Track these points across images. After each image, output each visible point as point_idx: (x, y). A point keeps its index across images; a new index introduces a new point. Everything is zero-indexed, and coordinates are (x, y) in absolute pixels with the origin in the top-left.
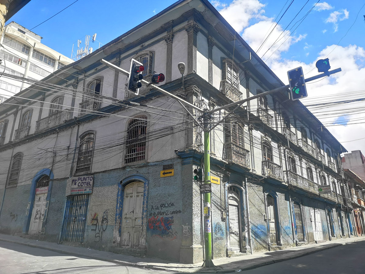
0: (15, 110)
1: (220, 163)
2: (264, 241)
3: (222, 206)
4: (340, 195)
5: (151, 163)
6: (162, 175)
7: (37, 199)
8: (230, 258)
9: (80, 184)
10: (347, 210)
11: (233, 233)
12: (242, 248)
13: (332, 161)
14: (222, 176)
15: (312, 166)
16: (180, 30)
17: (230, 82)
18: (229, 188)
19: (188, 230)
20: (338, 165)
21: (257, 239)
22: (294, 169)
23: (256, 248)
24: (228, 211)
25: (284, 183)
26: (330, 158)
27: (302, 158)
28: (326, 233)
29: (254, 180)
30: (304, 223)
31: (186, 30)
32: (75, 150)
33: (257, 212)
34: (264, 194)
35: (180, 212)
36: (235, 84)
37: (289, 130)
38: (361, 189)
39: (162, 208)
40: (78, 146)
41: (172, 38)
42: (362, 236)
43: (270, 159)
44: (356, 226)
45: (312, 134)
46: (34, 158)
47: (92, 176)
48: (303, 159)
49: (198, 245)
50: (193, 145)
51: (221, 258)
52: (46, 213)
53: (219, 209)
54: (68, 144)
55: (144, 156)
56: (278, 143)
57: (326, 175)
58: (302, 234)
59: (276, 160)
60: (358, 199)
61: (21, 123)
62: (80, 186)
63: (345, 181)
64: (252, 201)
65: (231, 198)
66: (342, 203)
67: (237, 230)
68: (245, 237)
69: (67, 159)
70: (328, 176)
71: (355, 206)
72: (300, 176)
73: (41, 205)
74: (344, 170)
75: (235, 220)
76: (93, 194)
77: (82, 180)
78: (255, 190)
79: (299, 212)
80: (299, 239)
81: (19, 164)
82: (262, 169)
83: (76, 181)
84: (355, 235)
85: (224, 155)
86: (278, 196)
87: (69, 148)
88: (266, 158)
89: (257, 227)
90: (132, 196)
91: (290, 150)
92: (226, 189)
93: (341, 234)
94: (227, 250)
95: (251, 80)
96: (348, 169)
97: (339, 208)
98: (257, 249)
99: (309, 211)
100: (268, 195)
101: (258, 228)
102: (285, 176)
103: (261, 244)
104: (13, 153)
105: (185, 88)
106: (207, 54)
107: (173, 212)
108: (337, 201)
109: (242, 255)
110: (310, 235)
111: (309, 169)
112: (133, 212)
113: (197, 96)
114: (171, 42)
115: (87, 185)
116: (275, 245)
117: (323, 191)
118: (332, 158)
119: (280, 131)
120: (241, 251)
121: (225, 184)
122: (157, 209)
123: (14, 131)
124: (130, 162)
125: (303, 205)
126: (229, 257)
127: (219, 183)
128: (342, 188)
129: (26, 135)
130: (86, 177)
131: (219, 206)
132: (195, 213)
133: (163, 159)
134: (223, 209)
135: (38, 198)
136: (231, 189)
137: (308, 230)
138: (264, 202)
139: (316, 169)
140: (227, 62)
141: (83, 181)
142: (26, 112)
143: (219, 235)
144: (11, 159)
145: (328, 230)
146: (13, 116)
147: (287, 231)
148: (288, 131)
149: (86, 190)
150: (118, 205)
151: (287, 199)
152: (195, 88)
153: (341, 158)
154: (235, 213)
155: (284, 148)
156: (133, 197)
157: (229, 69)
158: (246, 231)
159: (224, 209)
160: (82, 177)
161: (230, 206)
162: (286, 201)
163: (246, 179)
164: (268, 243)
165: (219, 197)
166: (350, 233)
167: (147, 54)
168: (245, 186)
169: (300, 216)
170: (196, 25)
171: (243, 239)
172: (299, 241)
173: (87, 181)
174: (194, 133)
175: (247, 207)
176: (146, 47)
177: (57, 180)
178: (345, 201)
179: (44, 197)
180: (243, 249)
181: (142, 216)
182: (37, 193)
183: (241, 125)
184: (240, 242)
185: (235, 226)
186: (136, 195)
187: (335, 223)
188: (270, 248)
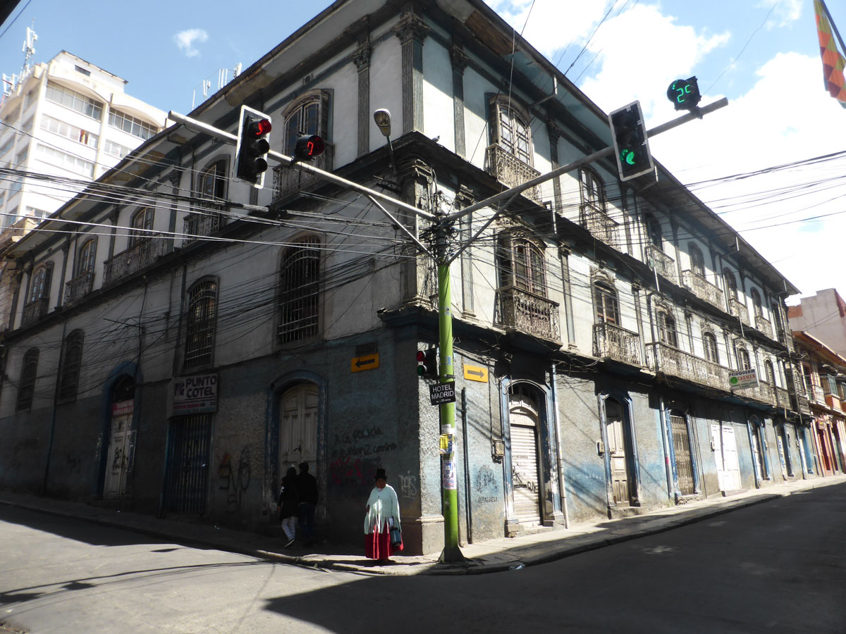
0: (64, 240)
1: (487, 333)
2: (599, 499)
3: (493, 429)
4: (783, 390)
5: (331, 342)
6: (354, 368)
7: (115, 427)
8: (514, 539)
9: (190, 393)
10: (798, 419)
11: (525, 486)
12: (544, 516)
13: (766, 315)
14: (493, 363)
15: (717, 329)
16: (384, 37)
17: (508, 149)
18: (510, 388)
19: (411, 486)
20: (778, 324)
21: (582, 496)
22: (672, 338)
23: (579, 515)
24: (509, 440)
25: (647, 372)
26: (761, 310)
27: (691, 312)
28: (749, 473)
29: (573, 368)
30: (694, 455)
31: (398, 35)
32: (180, 320)
33: (581, 438)
34: (598, 399)
35: (393, 446)
36: (520, 151)
37: (659, 251)
38: (833, 373)
39: (357, 439)
40: (186, 310)
41: (369, 56)
42: (834, 474)
43: (613, 319)
44: (820, 454)
45: (717, 257)
46: (104, 339)
47: (216, 374)
48: (694, 316)
49: (435, 516)
50: (418, 296)
51: (492, 540)
52: (132, 453)
53: (487, 437)
54: (166, 307)
55: (317, 326)
56: (632, 281)
57: (750, 348)
58: (691, 479)
59: (628, 321)
60: (828, 396)
61: (76, 267)
62: (192, 398)
63: (794, 359)
64: (568, 415)
65: (518, 411)
66: (787, 405)
67: (534, 479)
68: (550, 493)
69: (167, 341)
70: (755, 349)
71: (819, 410)
72: (686, 354)
73: (124, 438)
74: (792, 333)
75: (529, 457)
76: (220, 413)
77: (195, 383)
78: (576, 390)
79: (685, 432)
80: (681, 490)
81: (79, 353)
82: (594, 342)
83: (183, 386)
84: (818, 473)
85: (498, 316)
86: (631, 400)
87: (168, 315)
88: (603, 318)
89: (580, 470)
90: (297, 416)
91: (662, 296)
92: (504, 390)
93: (785, 472)
94: (506, 523)
95: (562, 142)
96: (802, 332)
97: (779, 418)
98: (580, 517)
99: (706, 429)
100: (607, 401)
101: (584, 473)
102: (651, 354)
103: (590, 506)
104: (64, 332)
105: (397, 169)
106: (450, 86)
107: (379, 447)
108: (775, 401)
109: (543, 531)
110: (709, 480)
111: (710, 337)
112: (300, 449)
113: (425, 184)
114: (366, 64)
115: (206, 394)
116: (624, 506)
117: (739, 382)
118: (765, 310)
119: (637, 255)
120: (542, 523)
121: (500, 382)
122: (346, 442)
123: (65, 285)
124: (288, 341)
125: (692, 415)
126: (512, 537)
127: (485, 378)
128: (788, 374)
129: (86, 292)
130: (202, 377)
131: (487, 429)
132: (426, 448)
133: (356, 331)
134: (496, 435)
135: (117, 423)
136: (515, 393)
137: (703, 469)
138: (597, 414)
139: (725, 336)
140: (501, 103)
141: (197, 387)
142: (85, 244)
143: (486, 492)
144: (63, 344)
145: (754, 467)
146: (61, 252)
147: (655, 474)
148: (656, 253)
149: (203, 405)
150: (269, 435)
151: (654, 404)
152: (420, 167)
153: (786, 308)
154: (527, 443)
155: (648, 292)
156: (299, 416)
157: (505, 118)
158: (552, 479)
159: (499, 436)
160: (195, 378)
161: (513, 429)
162: (652, 410)
163: (554, 366)
164: (606, 501)
165: (486, 410)
166: (806, 470)
167: (317, 97)
168: (552, 382)
169: (686, 441)
170: (419, 21)
171: (547, 497)
172: (683, 494)
173: (205, 386)
174: (419, 268)
175: (556, 429)
176: (314, 80)
177: (150, 384)
178: (794, 401)
179: (127, 422)
180: (545, 519)
181: (317, 459)
182: (116, 413)
183: (537, 245)
184: (541, 504)
185: (527, 470)
186: (303, 414)
187: (772, 450)
188: (612, 513)
